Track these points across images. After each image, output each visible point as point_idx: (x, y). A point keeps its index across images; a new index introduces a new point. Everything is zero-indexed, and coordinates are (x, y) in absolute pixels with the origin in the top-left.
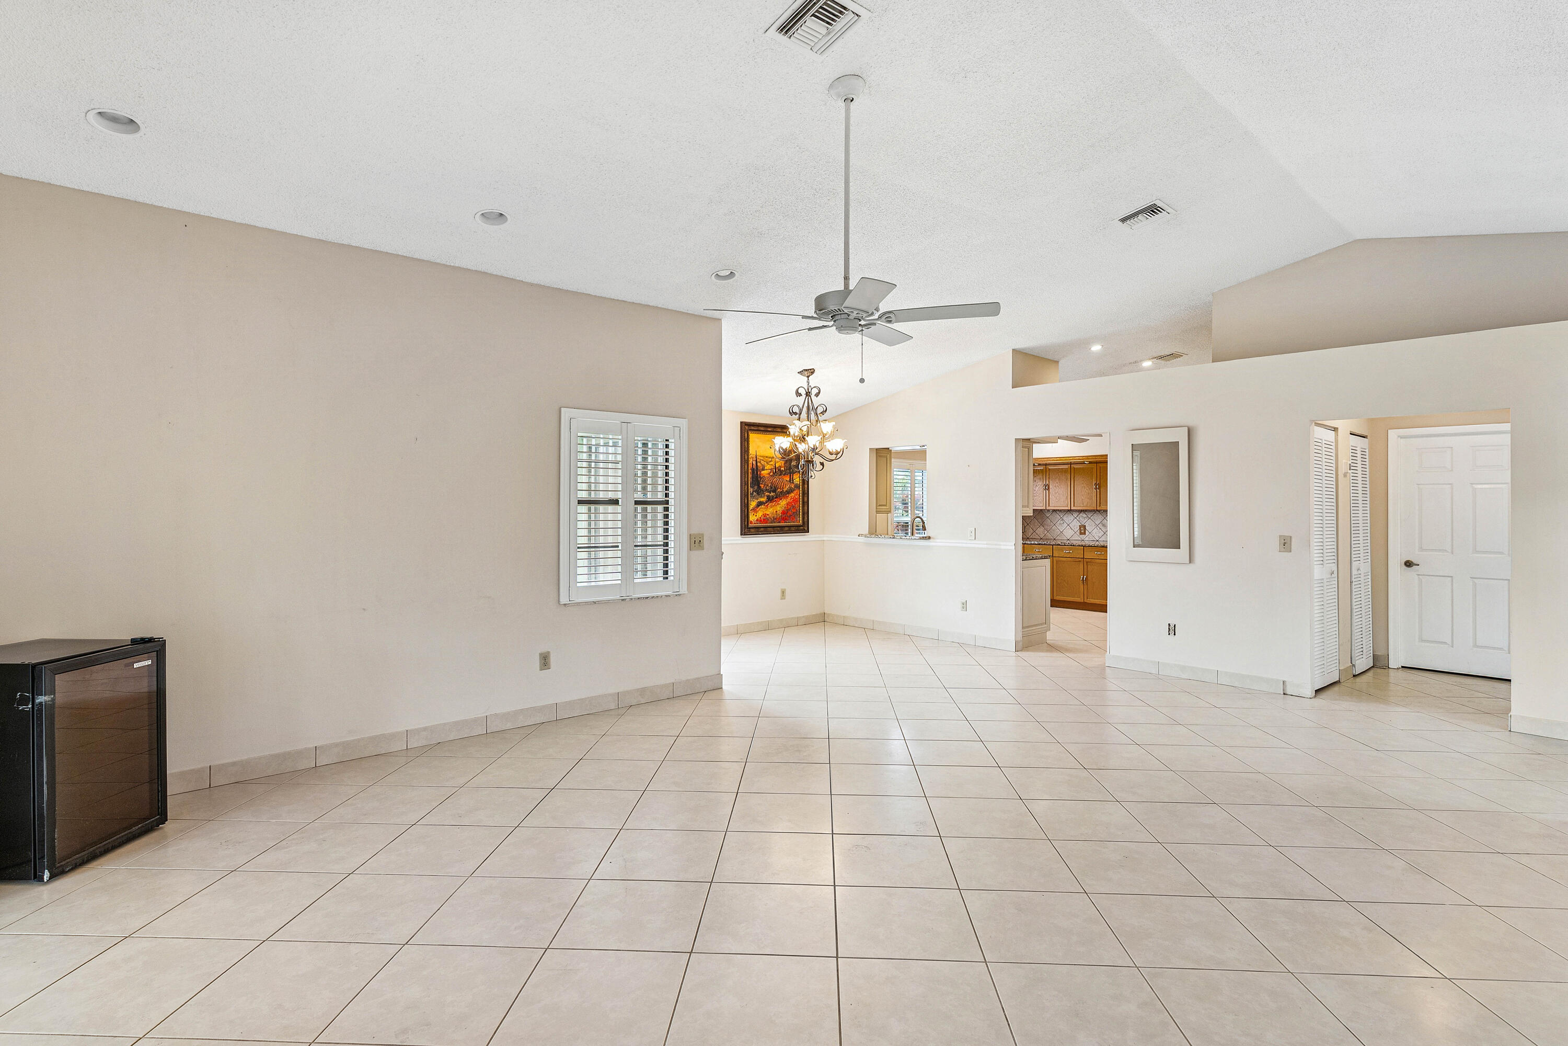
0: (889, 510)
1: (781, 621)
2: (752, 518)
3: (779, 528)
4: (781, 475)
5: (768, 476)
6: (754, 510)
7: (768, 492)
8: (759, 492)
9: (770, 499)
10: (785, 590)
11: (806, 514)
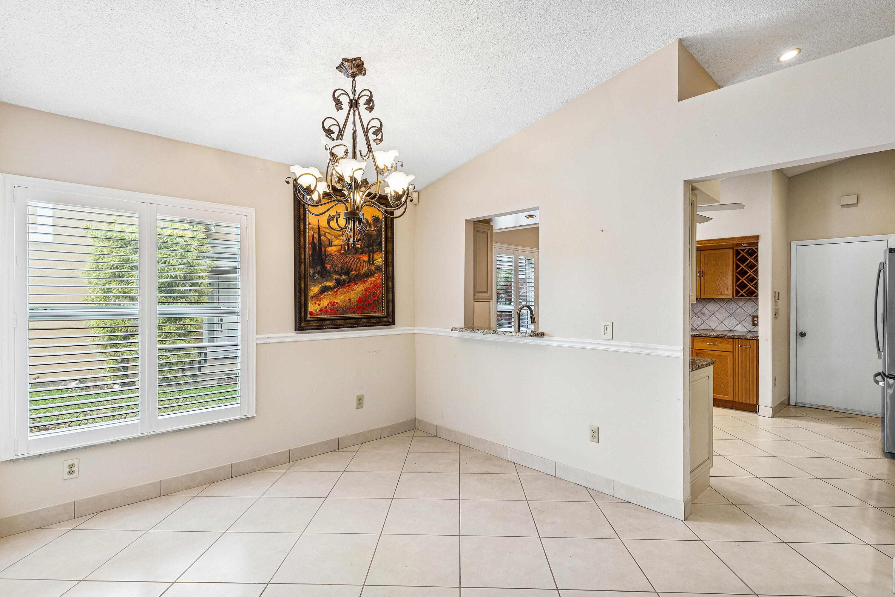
0: (490, 297)
1: (357, 436)
2: (313, 307)
3: (353, 321)
4: (356, 253)
5: (337, 253)
6: (316, 297)
7: (338, 274)
8: (324, 274)
9: (340, 284)
10: (363, 396)
11: (391, 302)
